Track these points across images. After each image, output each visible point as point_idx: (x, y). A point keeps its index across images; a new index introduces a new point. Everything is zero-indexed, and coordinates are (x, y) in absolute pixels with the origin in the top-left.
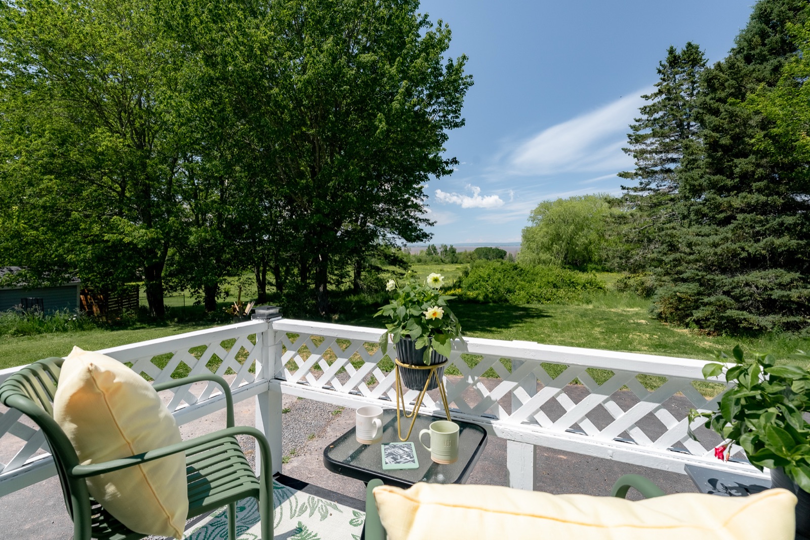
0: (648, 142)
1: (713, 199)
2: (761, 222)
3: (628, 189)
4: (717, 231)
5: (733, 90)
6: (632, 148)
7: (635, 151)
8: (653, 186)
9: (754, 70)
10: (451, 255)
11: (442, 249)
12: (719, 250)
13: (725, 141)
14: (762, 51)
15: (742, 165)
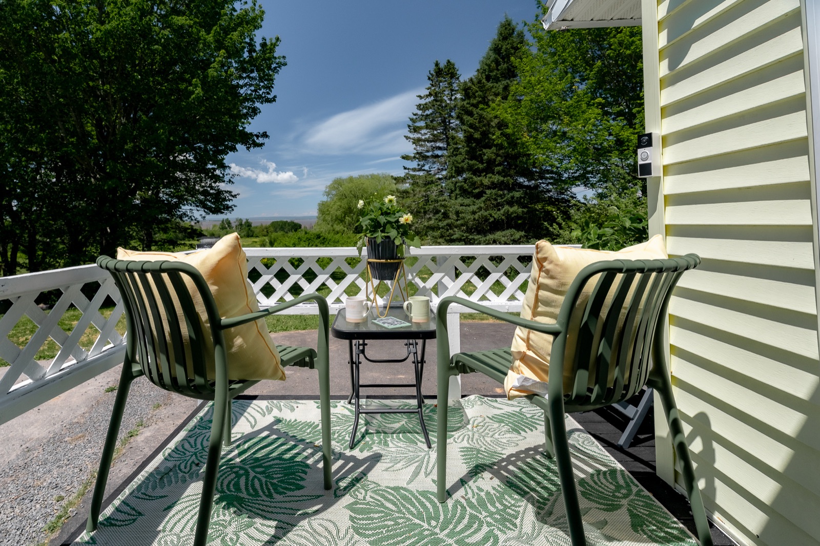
0: (423, 131)
1: (472, 178)
2: (501, 196)
3: (408, 169)
4: (474, 202)
5: (480, 99)
6: (411, 135)
7: (414, 139)
8: (426, 168)
9: (493, 87)
10: (247, 228)
11: (237, 223)
12: (476, 216)
13: (477, 135)
14: (497, 74)
15: (488, 153)
